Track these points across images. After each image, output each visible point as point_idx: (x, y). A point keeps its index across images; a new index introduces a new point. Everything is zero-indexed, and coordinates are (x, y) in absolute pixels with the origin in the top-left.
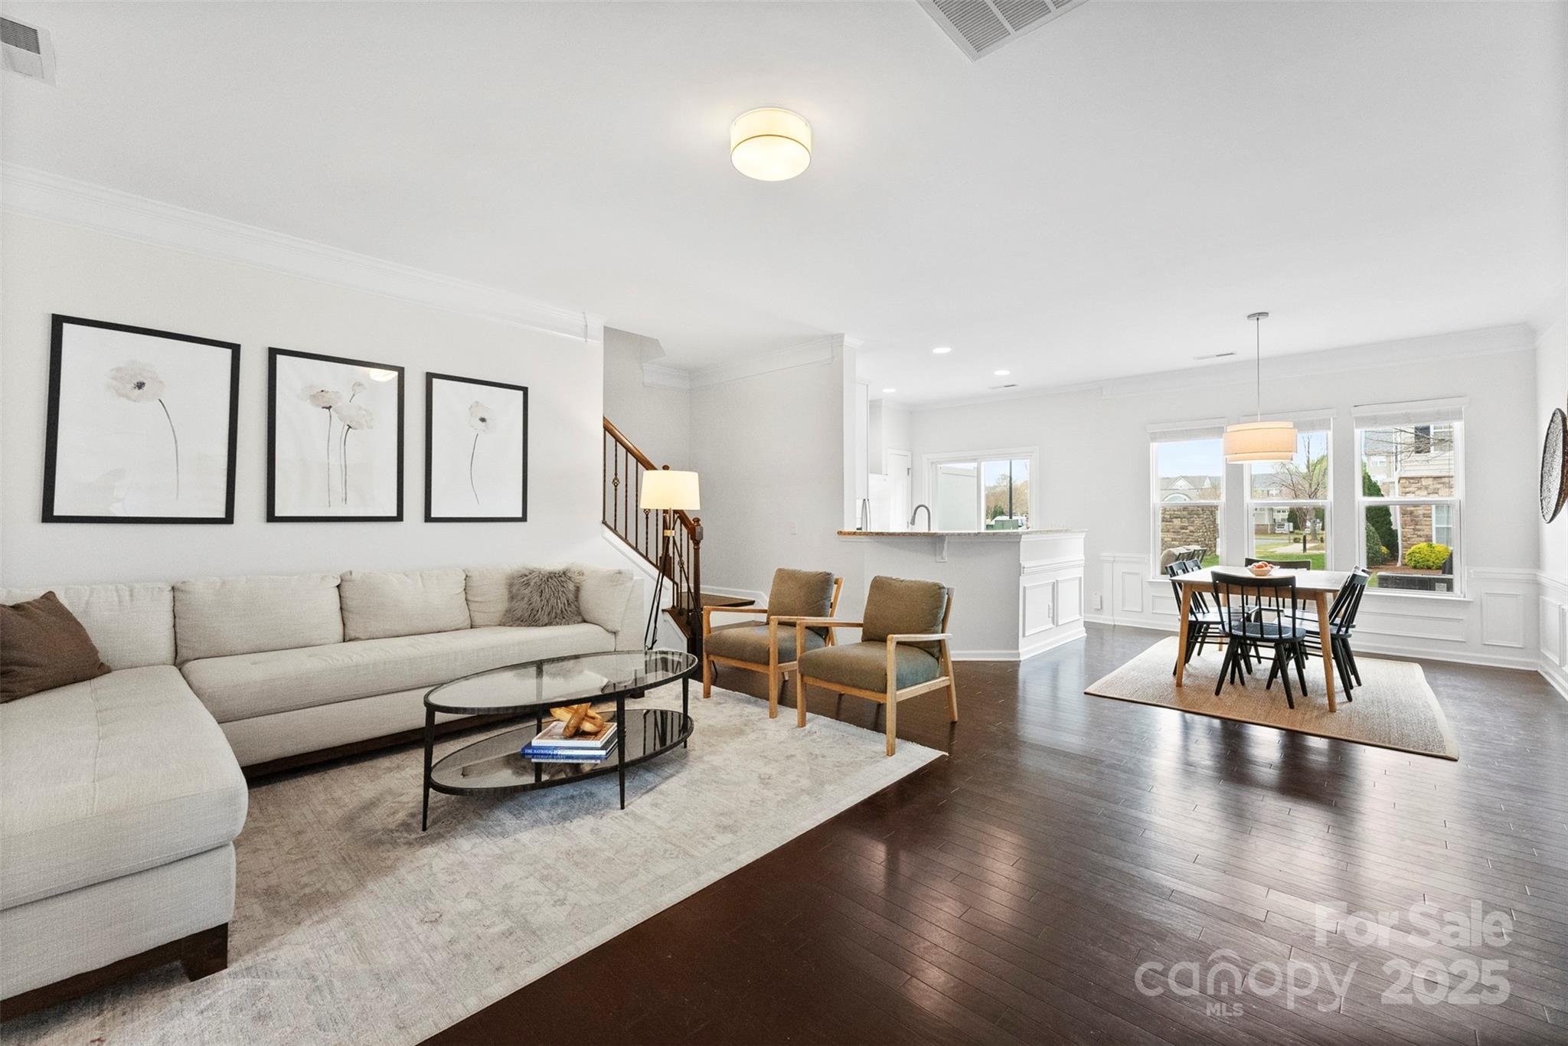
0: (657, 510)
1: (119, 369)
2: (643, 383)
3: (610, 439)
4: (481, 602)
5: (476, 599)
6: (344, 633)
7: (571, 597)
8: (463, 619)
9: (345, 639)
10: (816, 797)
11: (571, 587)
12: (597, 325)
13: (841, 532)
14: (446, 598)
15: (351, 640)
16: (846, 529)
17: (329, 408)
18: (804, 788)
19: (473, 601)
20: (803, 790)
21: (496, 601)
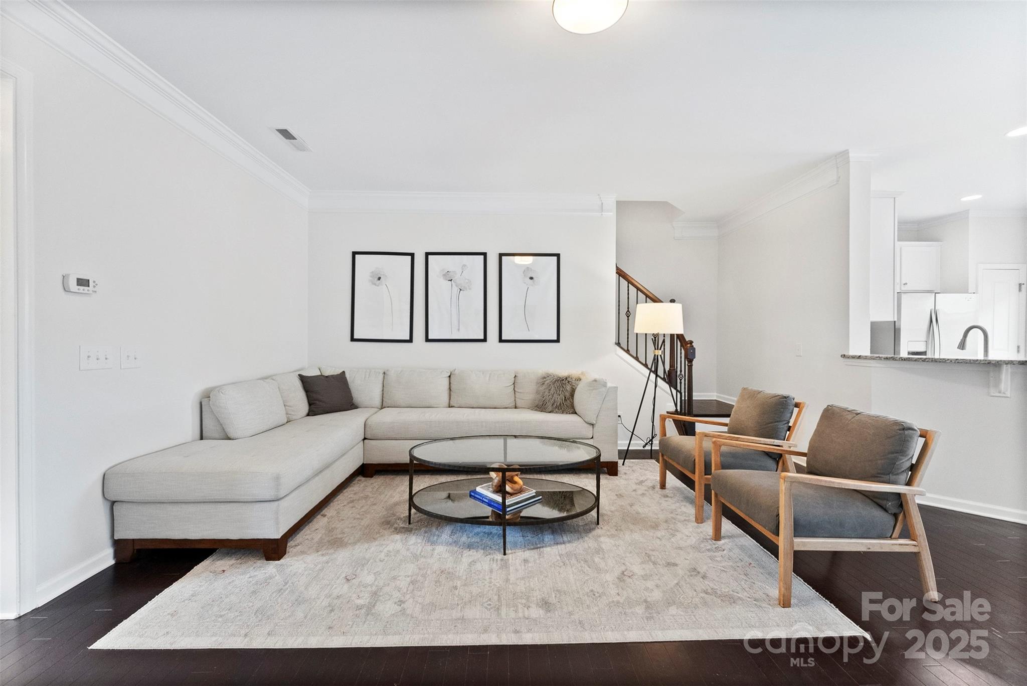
0: (646, 334)
1: (372, 272)
2: (674, 238)
3: (624, 283)
4: (521, 393)
5: (519, 391)
6: (449, 402)
7: (568, 394)
8: (509, 401)
9: (450, 406)
10: (650, 614)
11: (569, 388)
12: (610, 201)
13: (844, 355)
14: (500, 389)
15: (452, 407)
16: (851, 353)
17: (451, 280)
18: (649, 599)
19: (518, 392)
20: (646, 601)
21: (528, 393)
